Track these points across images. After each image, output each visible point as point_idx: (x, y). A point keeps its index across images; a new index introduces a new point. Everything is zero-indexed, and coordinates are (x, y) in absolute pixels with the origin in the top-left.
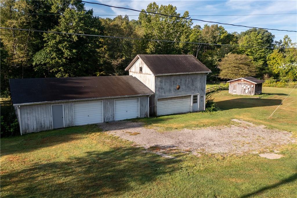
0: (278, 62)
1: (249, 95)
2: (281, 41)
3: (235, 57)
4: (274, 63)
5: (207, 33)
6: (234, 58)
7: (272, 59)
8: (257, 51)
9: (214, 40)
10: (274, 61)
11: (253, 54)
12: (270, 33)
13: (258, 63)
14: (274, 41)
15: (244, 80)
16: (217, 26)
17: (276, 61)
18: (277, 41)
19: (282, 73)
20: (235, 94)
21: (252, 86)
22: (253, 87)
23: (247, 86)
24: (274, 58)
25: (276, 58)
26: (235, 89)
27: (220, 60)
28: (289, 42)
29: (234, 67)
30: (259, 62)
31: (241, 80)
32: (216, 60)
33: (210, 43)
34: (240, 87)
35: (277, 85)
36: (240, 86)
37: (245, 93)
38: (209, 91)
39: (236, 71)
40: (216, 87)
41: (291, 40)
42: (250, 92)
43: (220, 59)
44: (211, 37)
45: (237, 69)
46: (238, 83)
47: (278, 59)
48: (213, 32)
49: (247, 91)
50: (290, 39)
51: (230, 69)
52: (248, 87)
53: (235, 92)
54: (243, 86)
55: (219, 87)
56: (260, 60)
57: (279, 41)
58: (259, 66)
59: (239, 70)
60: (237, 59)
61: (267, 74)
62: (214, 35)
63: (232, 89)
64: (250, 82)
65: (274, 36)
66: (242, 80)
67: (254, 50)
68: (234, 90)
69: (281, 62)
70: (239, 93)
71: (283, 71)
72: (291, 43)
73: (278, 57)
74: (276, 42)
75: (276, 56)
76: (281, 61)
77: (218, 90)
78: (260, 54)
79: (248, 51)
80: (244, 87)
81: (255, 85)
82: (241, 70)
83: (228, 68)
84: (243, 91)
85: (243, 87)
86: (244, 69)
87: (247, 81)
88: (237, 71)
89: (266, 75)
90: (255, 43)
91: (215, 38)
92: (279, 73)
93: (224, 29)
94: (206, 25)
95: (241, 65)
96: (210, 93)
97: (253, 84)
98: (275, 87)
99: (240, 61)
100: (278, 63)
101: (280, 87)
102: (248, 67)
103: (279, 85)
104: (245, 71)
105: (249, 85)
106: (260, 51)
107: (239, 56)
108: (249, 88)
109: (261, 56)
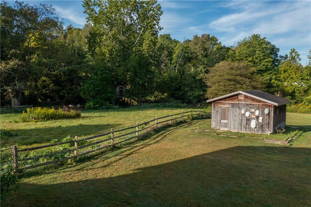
0: (291, 76)
1: (260, 133)
2: (287, 56)
3: (228, 65)
4: (286, 78)
5: (196, 44)
6: (228, 67)
7: (282, 72)
8: (261, 60)
9: (205, 53)
10: (286, 74)
11: (256, 64)
12: (274, 45)
13: (263, 78)
14: (278, 55)
15: (246, 97)
16: (209, 37)
17: (289, 74)
18: (282, 55)
19: (299, 91)
20: (226, 129)
21: (266, 111)
22: (269, 114)
23: (253, 110)
24: (285, 71)
25: (289, 71)
26: (225, 119)
27: (207, 72)
28: (296, 56)
29: (228, 80)
30: (265, 77)
31: (238, 98)
32: (201, 71)
33: (200, 56)
34: (237, 114)
35: (298, 108)
36: (236, 111)
37: (250, 128)
38: (170, 122)
39: (231, 86)
40: (190, 113)
41: (299, 54)
42: (262, 126)
43: (207, 70)
44: (201, 48)
45: (232, 83)
46: (233, 105)
47: (292, 71)
48: (204, 43)
49: (253, 124)
50: (297, 53)
51: (222, 84)
52: (257, 113)
53: (226, 125)
54: (243, 112)
55: (198, 112)
56: (267, 74)
57: (284, 56)
58: (265, 82)
59: (236, 85)
60: (232, 69)
61: (279, 92)
62: (206, 46)
63: (219, 118)
64: (260, 101)
65: (278, 49)
66: (241, 98)
67: (258, 59)
68: (222, 121)
69: (297, 75)
70: (234, 128)
71: (300, 88)
72: (299, 58)
73: (292, 69)
74: (281, 57)
75: (288, 68)
76: (295, 74)
77: (193, 119)
78: (266, 64)
79: (248, 60)
80: (247, 114)
81: (273, 109)
82: (239, 86)
83: (219, 82)
84: (244, 122)
85: (244, 114)
86: (245, 84)
87: (253, 100)
88: (233, 86)
89: (277, 94)
90: (258, 50)
91: (206, 51)
92: (294, 92)
93: (217, 40)
94: (196, 35)
95: (239, 78)
96: (170, 126)
97: (269, 106)
98: (296, 112)
99: (236, 71)
100: (291, 78)
101: (303, 113)
102: (250, 80)
103: (301, 108)
104: (246, 87)
105: (258, 108)
106: (266, 60)
107: (236, 64)
108: (258, 117)
109: (267, 67)
